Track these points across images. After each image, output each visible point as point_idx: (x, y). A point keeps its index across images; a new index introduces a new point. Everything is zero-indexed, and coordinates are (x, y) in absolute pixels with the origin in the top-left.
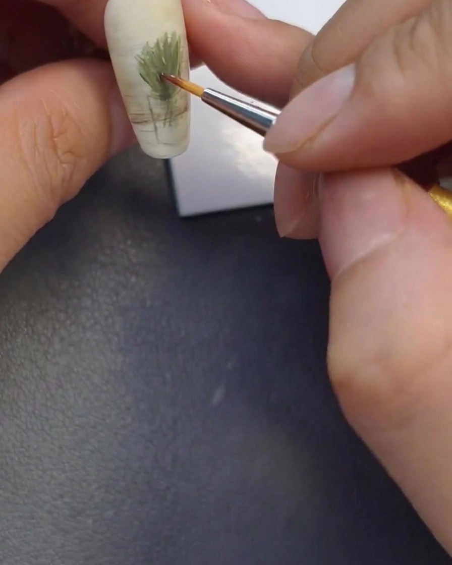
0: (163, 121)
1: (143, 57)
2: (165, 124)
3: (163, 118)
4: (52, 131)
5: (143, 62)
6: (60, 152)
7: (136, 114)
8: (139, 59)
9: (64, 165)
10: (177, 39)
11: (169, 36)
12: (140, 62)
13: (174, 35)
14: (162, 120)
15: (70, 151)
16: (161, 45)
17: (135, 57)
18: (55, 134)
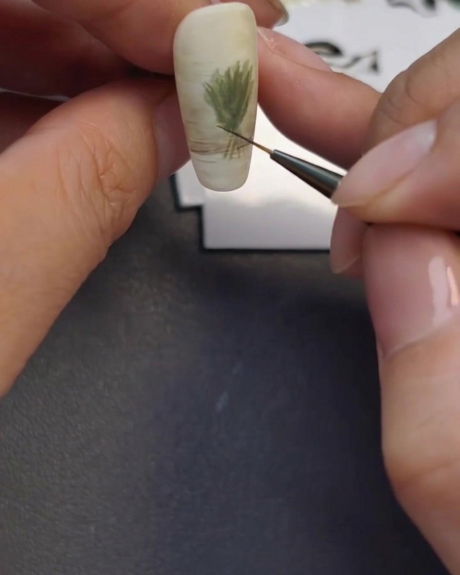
0: (225, 153)
1: (211, 84)
2: (226, 155)
3: (225, 150)
4: (97, 170)
5: (210, 90)
6: (107, 190)
7: (197, 143)
8: (206, 86)
9: (113, 204)
10: (249, 68)
11: (241, 64)
12: (207, 90)
13: (246, 64)
14: (222, 152)
15: (117, 187)
16: (232, 74)
17: (204, 85)
18: (101, 171)
